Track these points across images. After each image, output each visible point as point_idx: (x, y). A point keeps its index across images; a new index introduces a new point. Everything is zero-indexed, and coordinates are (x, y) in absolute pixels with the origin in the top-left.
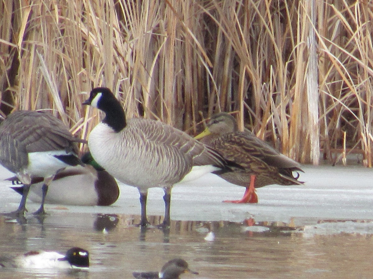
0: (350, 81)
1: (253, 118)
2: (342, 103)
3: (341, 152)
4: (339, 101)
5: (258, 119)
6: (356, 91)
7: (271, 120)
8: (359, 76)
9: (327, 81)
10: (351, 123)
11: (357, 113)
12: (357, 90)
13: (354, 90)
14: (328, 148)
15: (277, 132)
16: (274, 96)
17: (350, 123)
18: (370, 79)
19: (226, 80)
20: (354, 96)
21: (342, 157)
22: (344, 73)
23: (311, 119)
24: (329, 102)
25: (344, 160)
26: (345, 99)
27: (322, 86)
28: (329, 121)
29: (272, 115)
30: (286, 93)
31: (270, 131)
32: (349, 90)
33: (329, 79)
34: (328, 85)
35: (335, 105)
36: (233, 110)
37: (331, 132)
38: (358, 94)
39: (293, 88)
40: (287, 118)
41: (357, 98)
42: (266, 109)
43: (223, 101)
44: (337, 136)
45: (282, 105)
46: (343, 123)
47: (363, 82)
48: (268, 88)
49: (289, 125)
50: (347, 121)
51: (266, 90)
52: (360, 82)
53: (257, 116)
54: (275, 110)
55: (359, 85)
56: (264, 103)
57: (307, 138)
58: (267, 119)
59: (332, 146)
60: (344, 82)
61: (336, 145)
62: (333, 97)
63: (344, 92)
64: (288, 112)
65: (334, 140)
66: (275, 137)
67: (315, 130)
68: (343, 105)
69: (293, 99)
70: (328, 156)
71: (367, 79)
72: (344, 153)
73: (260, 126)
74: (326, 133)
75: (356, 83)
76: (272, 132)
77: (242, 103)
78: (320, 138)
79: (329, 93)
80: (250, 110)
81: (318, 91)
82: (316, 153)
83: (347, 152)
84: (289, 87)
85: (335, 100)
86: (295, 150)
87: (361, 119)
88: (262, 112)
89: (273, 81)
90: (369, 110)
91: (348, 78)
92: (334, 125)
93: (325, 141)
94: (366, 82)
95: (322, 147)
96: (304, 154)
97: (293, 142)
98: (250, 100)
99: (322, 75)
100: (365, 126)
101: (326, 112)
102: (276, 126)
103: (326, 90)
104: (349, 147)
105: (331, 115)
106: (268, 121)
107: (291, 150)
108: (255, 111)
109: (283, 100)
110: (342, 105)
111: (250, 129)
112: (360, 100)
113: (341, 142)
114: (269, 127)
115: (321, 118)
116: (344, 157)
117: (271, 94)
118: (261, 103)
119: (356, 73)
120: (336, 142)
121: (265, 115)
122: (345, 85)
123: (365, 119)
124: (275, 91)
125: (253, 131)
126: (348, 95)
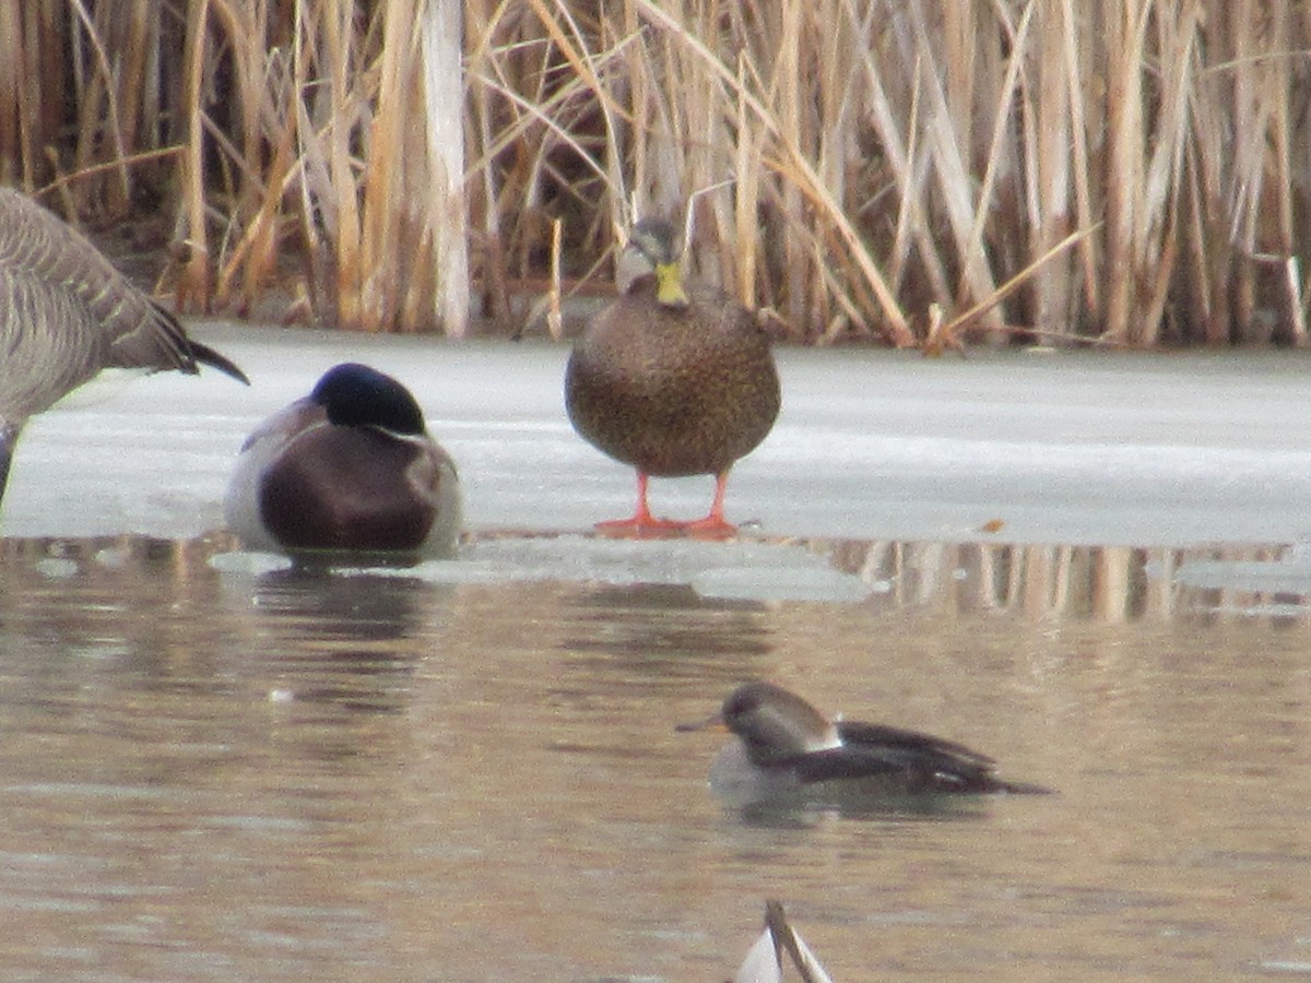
0: (574, 42)
1: (237, 173)
2: (547, 120)
3: (543, 290)
4: (537, 111)
5: (252, 175)
6: (595, 75)
7: (297, 178)
8: (606, 22)
9: (494, 43)
10: (579, 189)
11: (599, 153)
12: (601, 74)
13: (589, 71)
14: (498, 277)
15: (319, 222)
16: (310, 95)
17: (575, 189)
18: (646, 35)
19: (140, 37)
20: (589, 95)
21: (547, 310)
22: (553, 14)
23: (438, 176)
24: (502, 115)
25: (556, 319)
26: (559, 104)
27: (477, 58)
28: (500, 182)
29: (301, 163)
30: (351, 85)
31: (294, 217)
32: (571, 73)
33: (504, 35)
34: (499, 57)
35: (521, 126)
36: (163, 143)
37: (510, 219)
38: (603, 85)
39: (375, 65)
40: (356, 171)
41: (599, 102)
42: (280, 137)
43: (131, 112)
44: (531, 235)
45: (338, 126)
46: (549, 190)
47: (619, 47)
48: (286, 66)
49: (362, 194)
50: (563, 182)
51: (280, 75)
52: (611, 45)
53: (248, 164)
54: (312, 142)
55: (606, 57)
56: (273, 118)
57: (424, 242)
58: (284, 173)
59: (514, 272)
60: (555, 44)
61: (524, 268)
62: (515, 98)
63: (555, 81)
64: (356, 149)
65: (518, 250)
66: (313, 237)
67: (453, 215)
68: (552, 124)
69: (374, 103)
70: (499, 307)
71: (635, 34)
72: (554, 294)
73: (260, 199)
74: (492, 223)
75: (596, 48)
76: (300, 222)
77: (197, 118)
78: (471, 242)
79: (499, 81)
80: (225, 143)
81: (464, 76)
82: (454, 295)
83: (563, 292)
84: (360, 63)
85: (523, 111)
86: (382, 285)
87: (612, 176)
88: (266, 153)
89: (304, 41)
90: (640, 146)
91: (568, 31)
92: (519, 196)
93: (485, 251)
94: (633, 45)
95: (477, 273)
96: (412, 297)
97: (375, 260)
98: (224, 109)
99: (477, 21)
100: (629, 200)
101: (491, 151)
102: (314, 198)
103: (492, 72)
104: (572, 273)
105: (510, 160)
106: (286, 181)
107: (368, 285)
108: (240, 145)
109: (342, 108)
110: (546, 127)
111: (225, 210)
112: (610, 108)
113: (542, 258)
114: (290, 202)
115: (475, 169)
116: (552, 307)
117: (299, 86)
118: (263, 118)
119: (596, 15)
120: (525, 255)
121: (278, 162)
122: (559, 56)
123: (629, 173)
124: (312, 74)
125: (234, 215)
126: (568, 91)
